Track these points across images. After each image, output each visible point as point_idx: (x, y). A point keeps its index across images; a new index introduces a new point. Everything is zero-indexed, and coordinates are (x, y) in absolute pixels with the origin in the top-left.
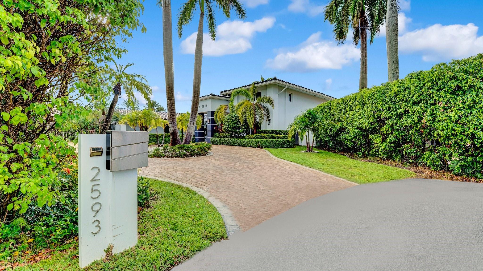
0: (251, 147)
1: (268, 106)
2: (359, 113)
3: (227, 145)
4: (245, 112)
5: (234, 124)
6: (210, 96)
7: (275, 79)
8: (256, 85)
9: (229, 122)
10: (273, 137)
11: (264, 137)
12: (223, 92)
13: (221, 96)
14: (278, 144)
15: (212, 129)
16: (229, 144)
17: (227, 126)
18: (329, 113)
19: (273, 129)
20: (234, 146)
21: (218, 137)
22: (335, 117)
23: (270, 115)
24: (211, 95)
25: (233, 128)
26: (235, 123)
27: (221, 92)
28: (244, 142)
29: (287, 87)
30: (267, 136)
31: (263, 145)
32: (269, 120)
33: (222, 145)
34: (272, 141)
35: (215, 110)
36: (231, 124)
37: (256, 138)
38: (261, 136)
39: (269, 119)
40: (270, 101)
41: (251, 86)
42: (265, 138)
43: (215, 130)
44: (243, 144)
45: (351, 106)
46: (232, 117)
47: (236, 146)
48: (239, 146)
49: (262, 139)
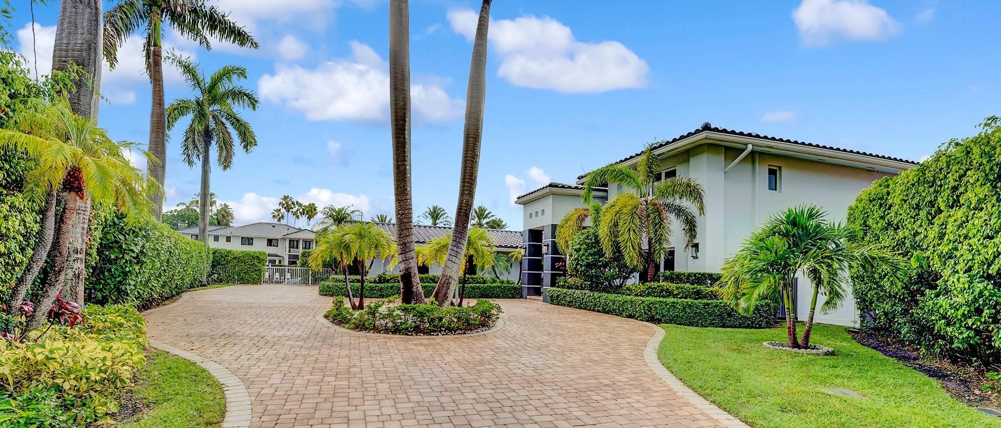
0: (630, 316)
1: (687, 204)
2: (982, 214)
3: (580, 308)
4: (616, 225)
5: (591, 255)
6: (548, 190)
7: (707, 127)
8: (657, 152)
9: (580, 249)
10: (698, 295)
11: (670, 293)
12: (582, 177)
13: (576, 188)
14: (710, 315)
15: (553, 268)
16: (583, 306)
17: (576, 259)
18: (882, 218)
19: (702, 272)
20: (593, 310)
21: (563, 287)
22: (901, 234)
23: (697, 230)
24: (551, 185)
25: (588, 266)
26: (594, 254)
27: (579, 178)
28: (614, 302)
29: (750, 147)
30: (677, 288)
31: (663, 316)
32: (696, 246)
33: (571, 306)
34: (690, 306)
35: (558, 222)
36: (584, 255)
37: (649, 295)
38: (662, 290)
39: (695, 241)
40: (694, 193)
41: (644, 157)
42: (675, 296)
43: (558, 269)
44: (614, 310)
45: (955, 189)
46: (588, 236)
47: (598, 311)
48: (605, 312)
49: (663, 297)
